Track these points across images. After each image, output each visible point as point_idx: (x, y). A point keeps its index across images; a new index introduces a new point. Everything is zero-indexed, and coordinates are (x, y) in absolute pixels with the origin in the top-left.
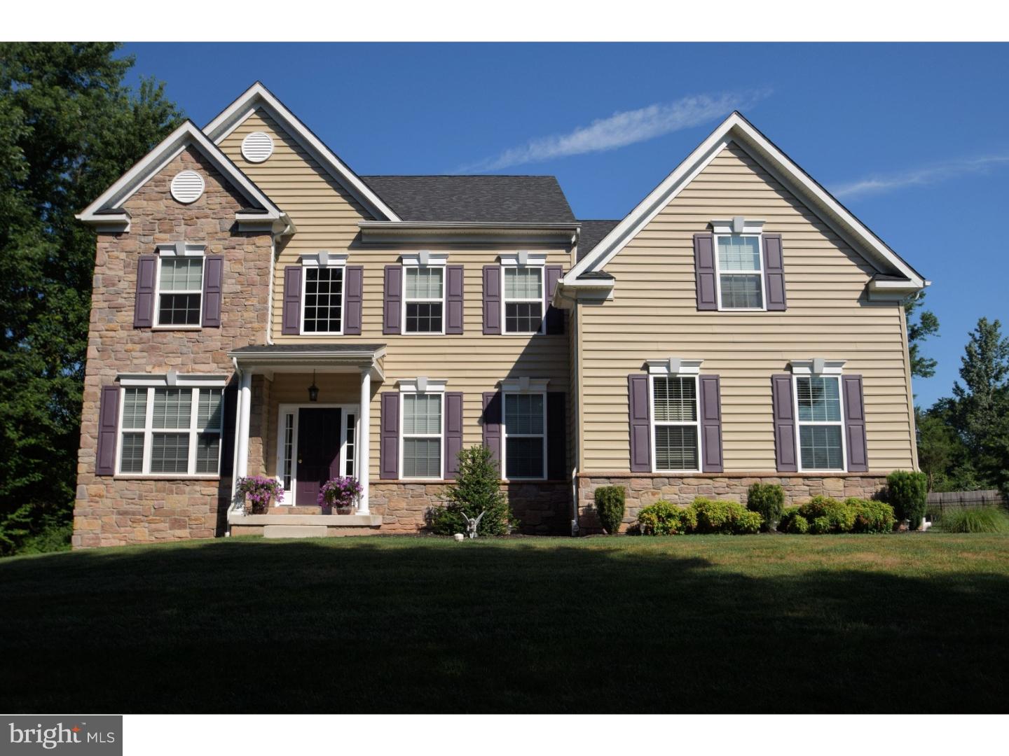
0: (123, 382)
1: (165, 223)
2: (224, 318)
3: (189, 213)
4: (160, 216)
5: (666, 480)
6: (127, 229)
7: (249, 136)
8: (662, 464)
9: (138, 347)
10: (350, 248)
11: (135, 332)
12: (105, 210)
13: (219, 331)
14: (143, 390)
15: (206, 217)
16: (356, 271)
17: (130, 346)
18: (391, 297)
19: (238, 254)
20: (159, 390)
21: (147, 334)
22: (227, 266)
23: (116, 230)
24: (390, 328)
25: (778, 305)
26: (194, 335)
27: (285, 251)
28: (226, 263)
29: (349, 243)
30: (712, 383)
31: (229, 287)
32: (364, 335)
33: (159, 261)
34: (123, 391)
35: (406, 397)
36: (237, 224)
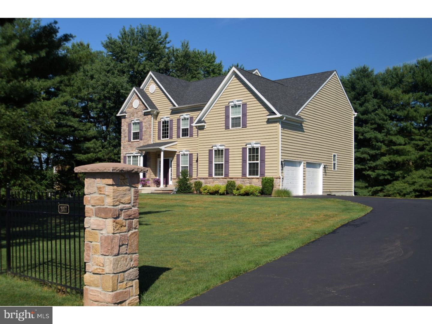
0: (127, 155)
1: (132, 114)
2: (143, 137)
3: (137, 111)
4: (131, 112)
5: (216, 179)
6: (126, 117)
7: (151, 86)
8: (216, 174)
9: (129, 146)
10: (171, 114)
11: (128, 142)
12: (122, 113)
13: (142, 141)
14: (130, 157)
15: (139, 111)
16: (171, 121)
17: (128, 146)
18: (178, 128)
19: (145, 120)
20: (133, 156)
21: (130, 143)
22: (144, 124)
23: (124, 117)
24: (178, 137)
25: (245, 126)
26: (138, 142)
27: (158, 117)
28: (143, 123)
29: (170, 113)
30: (227, 150)
31: (144, 129)
32: (173, 138)
33: (132, 124)
34: (127, 157)
35: (182, 155)
36: (145, 113)
